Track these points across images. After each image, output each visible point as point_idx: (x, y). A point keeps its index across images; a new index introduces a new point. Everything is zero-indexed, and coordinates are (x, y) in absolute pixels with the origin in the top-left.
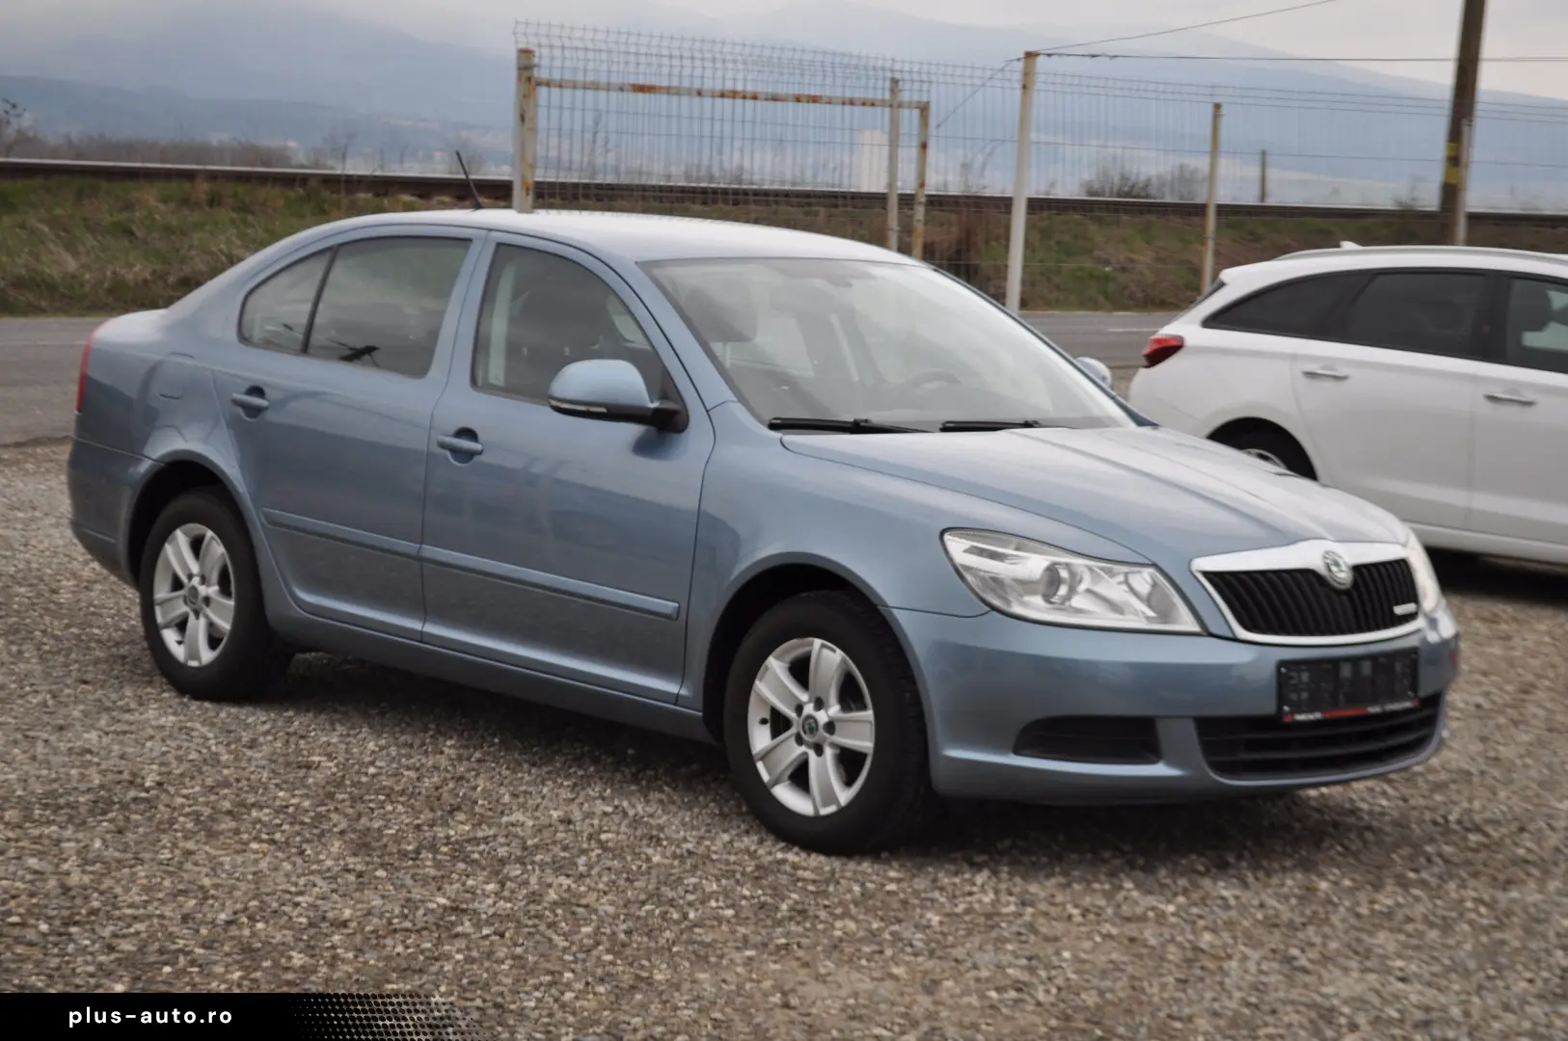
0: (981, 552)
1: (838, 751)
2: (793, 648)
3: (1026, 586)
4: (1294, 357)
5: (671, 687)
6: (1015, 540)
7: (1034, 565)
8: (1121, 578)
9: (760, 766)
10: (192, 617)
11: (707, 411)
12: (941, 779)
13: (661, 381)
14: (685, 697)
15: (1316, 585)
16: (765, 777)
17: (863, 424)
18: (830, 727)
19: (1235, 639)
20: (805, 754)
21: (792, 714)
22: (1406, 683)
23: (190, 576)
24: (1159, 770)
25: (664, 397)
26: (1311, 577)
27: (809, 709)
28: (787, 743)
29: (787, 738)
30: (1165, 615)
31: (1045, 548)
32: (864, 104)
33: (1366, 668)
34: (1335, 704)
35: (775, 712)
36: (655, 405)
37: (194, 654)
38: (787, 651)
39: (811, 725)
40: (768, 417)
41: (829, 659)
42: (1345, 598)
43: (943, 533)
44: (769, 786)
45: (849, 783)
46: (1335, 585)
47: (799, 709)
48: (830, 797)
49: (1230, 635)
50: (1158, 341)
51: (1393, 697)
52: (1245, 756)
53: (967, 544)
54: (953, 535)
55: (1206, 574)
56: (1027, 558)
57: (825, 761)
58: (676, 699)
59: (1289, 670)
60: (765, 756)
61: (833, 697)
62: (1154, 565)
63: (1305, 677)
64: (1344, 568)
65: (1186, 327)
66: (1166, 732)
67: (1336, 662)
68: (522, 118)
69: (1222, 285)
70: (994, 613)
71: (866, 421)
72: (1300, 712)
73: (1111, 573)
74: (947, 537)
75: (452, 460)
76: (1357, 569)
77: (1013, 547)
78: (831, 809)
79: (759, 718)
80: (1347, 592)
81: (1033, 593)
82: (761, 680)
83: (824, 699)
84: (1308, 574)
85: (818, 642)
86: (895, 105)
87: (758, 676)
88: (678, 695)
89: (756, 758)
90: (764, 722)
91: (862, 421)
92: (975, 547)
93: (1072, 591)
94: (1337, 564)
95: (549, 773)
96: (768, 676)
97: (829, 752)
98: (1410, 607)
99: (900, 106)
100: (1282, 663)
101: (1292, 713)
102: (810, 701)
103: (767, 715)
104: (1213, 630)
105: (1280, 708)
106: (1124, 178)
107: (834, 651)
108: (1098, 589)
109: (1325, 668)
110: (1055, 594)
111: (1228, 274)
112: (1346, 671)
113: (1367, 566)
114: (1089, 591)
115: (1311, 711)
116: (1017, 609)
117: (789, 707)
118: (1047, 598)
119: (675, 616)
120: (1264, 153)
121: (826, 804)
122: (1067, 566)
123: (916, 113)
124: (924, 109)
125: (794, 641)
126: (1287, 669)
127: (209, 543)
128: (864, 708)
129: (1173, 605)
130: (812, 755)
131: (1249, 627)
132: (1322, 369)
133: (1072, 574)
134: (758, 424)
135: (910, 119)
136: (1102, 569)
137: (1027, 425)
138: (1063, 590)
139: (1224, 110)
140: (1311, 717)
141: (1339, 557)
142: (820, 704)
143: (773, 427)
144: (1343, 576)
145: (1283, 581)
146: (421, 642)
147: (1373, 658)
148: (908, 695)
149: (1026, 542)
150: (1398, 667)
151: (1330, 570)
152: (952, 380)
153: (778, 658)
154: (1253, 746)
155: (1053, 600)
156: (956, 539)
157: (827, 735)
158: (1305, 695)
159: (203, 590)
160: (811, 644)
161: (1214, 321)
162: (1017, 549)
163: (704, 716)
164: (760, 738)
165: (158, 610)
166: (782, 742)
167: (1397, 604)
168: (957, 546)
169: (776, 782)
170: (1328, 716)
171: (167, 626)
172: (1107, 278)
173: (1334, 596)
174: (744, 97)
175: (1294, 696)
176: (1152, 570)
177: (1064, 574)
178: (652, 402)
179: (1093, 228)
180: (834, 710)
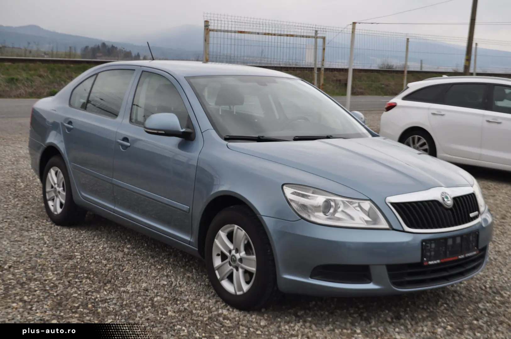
0: (298, 194)
1: (244, 270)
2: (228, 228)
3: (316, 208)
4: (429, 109)
5: (188, 238)
6: (312, 189)
7: (320, 200)
8: (357, 205)
9: (217, 272)
10: (55, 198)
11: (202, 133)
12: (281, 286)
13: (187, 121)
14: (192, 242)
15: (438, 206)
16: (218, 277)
17: (261, 138)
18: (241, 260)
19: (404, 231)
20: (232, 269)
21: (228, 254)
22: (474, 244)
23: (55, 184)
24: (371, 286)
25: (188, 127)
26: (436, 203)
27: (233, 252)
28: (226, 264)
29: (226, 263)
30: (375, 220)
31: (324, 193)
32: (306, 37)
33: (458, 240)
34: (445, 256)
35: (222, 252)
36: (184, 130)
37: (56, 210)
38: (226, 229)
39: (233, 259)
40: (224, 135)
41: (241, 233)
42: (450, 212)
43: (283, 185)
44: (220, 280)
45: (248, 283)
46: (446, 206)
47: (230, 251)
48: (240, 289)
49: (402, 229)
50: (389, 104)
51: (469, 251)
52: (408, 279)
53: (293, 190)
54: (287, 187)
55: (392, 204)
56: (317, 197)
57: (239, 273)
58: (189, 243)
59: (426, 243)
60: (219, 268)
61: (242, 248)
62: (370, 200)
63: (433, 246)
64: (450, 199)
65: (397, 100)
66: (374, 271)
67: (445, 239)
68: (205, 40)
69: (408, 88)
70: (302, 220)
71: (263, 137)
72: (431, 261)
73: (351, 203)
74: (284, 187)
75: (121, 149)
76: (455, 199)
77: (311, 192)
78: (241, 293)
79: (216, 254)
80: (451, 209)
81: (319, 211)
82: (217, 239)
83: (238, 248)
84: (435, 203)
85: (236, 226)
86: (316, 37)
87: (216, 238)
88: (190, 241)
89: (215, 269)
90: (218, 255)
91: (261, 137)
92: (295, 192)
93: (335, 211)
94: (447, 198)
95: (157, 261)
96: (219, 238)
97: (240, 270)
98: (476, 213)
99: (317, 38)
100: (423, 241)
101: (428, 261)
102: (233, 249)
103: (220, 253)
104: (395, 227)
105: (422, 259)
106: (388, 65)
107: (242, 231)
108: (346, 211)
109: (441, 241)
110: (328, 212)
111: (410, 85)
112: (450, 242)
113: (459, 197)
114: (343, 211)
115: (436, 260)
116: (313, 219)
117: (226, 251)
118: (325, 213)
119: (188, 211)
120: (421, 61)
121: (239, 290)
122: (334, 201)
123: (322, 40)
124: (324, 38)
125: (228, 225)
126: (425, 244)
127: (59, 174)
128: (253, 254)
129: (378, 217)
130: (235, 271)
131: (409, 226)
132: (438, 112)
133: (336, 204)
134: (220, 138)
135: (320, 41)
136: (348, 201)
137: (328, 137)
138: (332, 210)
139: (410, 40)
140: (435, 262)
141: (448, 194)
142: (237, 251)
143: (226, 139)
144: (449, 203)
145: (424, 205)
146: (114, 213)
147: (462, 236)
148: (269, 251)
149: (317, 190)
150: (471, 238)
151: (444, 200)
152: (306, 119)
153: (222, 231)
154: (411, 274)
155: (327, 214)
156: (288, 188)
157: (240, 263)
158: (433, 253)
159: (58, 189)
160: (234, 227)
161: (406, 98)
162: (313, 193)
163: (198, 251)
164: (217, 262)
165: (47, 195)
166: (225, 263)
167: (471, 213)
168: (288, 191)
169: (222, 279)
170: (443, 261)
171: (49, 200)
172: (383, 88)
173: (445, 212)
174: (271, 35)
175: (428, 254)
176: (369, 202)
177: (333, 204)
178: (182, 129)
179: (380, 76)
180: (243, 254)
